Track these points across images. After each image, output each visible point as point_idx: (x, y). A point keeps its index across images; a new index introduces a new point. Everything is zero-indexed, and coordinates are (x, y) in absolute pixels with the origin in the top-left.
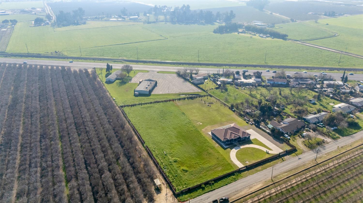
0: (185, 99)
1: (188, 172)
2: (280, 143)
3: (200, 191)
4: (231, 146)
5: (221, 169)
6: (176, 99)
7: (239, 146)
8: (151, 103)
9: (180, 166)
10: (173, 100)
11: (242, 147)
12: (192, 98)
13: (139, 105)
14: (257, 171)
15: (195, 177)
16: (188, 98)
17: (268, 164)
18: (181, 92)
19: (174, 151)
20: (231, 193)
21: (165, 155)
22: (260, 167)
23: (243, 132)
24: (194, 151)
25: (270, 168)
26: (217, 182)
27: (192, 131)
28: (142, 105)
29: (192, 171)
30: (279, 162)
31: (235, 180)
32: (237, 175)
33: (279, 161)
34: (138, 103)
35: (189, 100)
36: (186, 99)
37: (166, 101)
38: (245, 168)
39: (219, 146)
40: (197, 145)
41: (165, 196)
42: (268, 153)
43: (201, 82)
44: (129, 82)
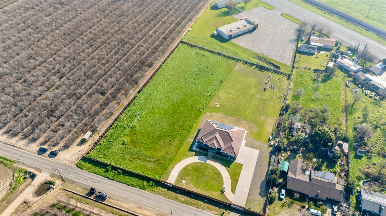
0: (253, 65)
1: (124, 146)
2: (260, 194)
3: (102, 170)
4: (201, 151)
5: (151, 166)
6: (243, 61)
7: (208, 158)
8: (212, 52)
9: (127, 135)
10: (238, 60)
11: (209, 162)
12: (262, 68)
13: (199, 48)
14: (176, 199)
15: (121, 155)
16: (257, 66)
17: (200, 202)
18: (265, 54)
19: (147, 117)
20: (117, 196)
21: (135, 115)
22: (184, 198)
23: (231, 146)
24: (162, 130)
25: (194, 208)
26: (126, 176)
27: (196, 108)
28: (200, 50)
29: (128, 148)
30: (214, 212)
31: (142, 187)
32: (151, 186)
33: (216, 211)
34: (201, 46)
35: (257, 68)
36: (254, 67)
37: (229, 57)
38: (171, 185)
39: (191, 143)
40: (174, 126)
41: (78, 151)
42: (222, 192)
43: (310, 51)
44: (232, 16)
